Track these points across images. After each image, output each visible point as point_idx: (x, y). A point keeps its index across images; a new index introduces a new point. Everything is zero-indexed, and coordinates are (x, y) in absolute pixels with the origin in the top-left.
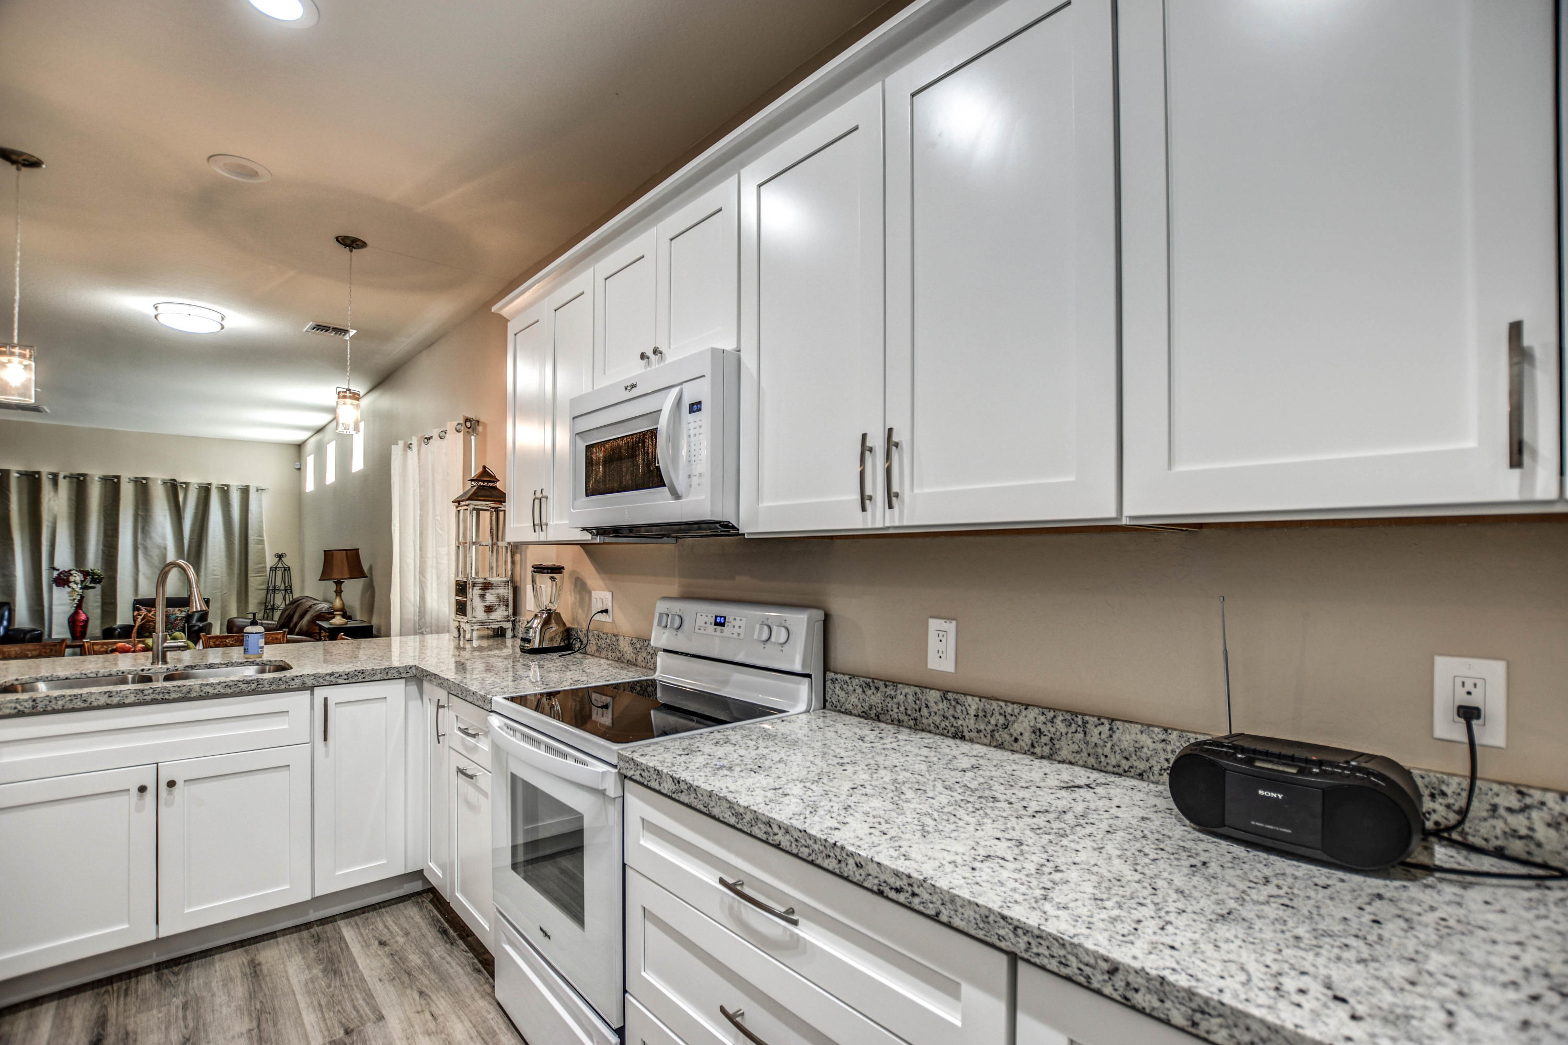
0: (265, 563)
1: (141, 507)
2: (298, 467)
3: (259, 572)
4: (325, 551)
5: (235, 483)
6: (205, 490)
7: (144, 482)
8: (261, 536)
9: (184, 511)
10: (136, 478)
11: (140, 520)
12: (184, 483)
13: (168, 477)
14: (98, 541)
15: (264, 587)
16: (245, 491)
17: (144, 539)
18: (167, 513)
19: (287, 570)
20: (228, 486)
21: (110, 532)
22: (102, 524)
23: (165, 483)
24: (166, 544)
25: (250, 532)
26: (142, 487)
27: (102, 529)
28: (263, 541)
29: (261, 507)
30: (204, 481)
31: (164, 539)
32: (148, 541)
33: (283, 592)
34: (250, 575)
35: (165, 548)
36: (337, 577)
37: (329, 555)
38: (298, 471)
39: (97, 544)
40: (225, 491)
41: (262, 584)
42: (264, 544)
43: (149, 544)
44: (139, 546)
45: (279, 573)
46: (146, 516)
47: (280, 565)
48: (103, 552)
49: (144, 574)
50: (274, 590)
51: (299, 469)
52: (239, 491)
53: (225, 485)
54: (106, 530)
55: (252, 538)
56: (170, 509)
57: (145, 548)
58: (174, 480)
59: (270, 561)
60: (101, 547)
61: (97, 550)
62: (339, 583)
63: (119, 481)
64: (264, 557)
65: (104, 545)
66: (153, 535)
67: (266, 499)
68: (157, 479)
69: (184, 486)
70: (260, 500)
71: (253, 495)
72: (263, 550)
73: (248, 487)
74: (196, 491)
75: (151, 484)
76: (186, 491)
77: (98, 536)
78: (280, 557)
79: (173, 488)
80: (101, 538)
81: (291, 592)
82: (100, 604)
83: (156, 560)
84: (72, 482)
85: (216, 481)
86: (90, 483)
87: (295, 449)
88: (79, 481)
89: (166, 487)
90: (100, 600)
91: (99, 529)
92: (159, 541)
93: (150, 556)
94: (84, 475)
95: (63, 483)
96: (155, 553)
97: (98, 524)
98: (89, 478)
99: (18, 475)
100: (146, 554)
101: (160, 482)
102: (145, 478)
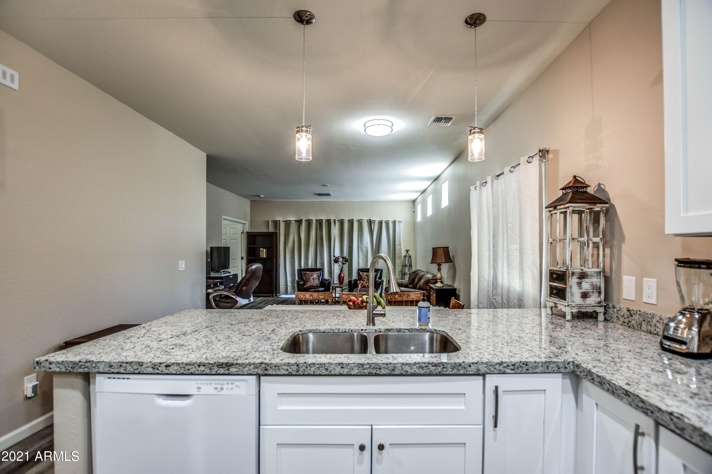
0: (402, 254)
1: (360, 231)
2: (414, 211)
3: (400, 258)
4: (433, 248)
5: (391, 219)
6: (381, 223)
7: (361, 221)
8: (401, 242)
9: (374, 232)
10: (358, 220)
11: (360, 236)
12: (374, 221)
13: (368, 219)
14: (347, 245)
15: (401, 264)
16: (394, 223)
17: (361, 244)
18: (368, 233)
19: (410, 257)
20: (388, 221)
21: (350, 242)
22: (348, 238)
24: (368, 246)
25: (396, 240)
26: (360, 222)
27: (348, 240)
28: (401, 244)
29: (400, 230)
30: (380, 219)
31: (367, 244)
32: (362, 245)
33: (409, 267)
34: (396, 259)
35: (368, 248)
36: (439, 262)
37: (435, 250)
39: (347, 247)
40: (387, 223)
41: (401, 263)
42: (401, 246)
43: (362, 246)
45: (407, 258)
47: (407, 255)
48: (349, 249)
49: (361, 258)
50: (405, 266)
51: (414, 212)
52: (392, 223)
53: (387, 221)
54: (349, 241)
55: (397, 243)
57: (361, 248)
58: (370, 220)
59: (404, 253)
60: (348, 248)
61: (347, 249)
62: (439, 265)
63: (353, 221)
64: (401, 251)
65: (349, 247)
66: (364, 243)
67: (402, 225)
68: (365, 219)
70: (400, 226)
71: (397, 224)
72: (401, 248)
73: (395, 221)
74: (377, 224)
75: (363, 222)
76: (374, 223)
77: (347, 243)
78: (407, 251)
79: (370, 222)
80: (348, 244)
81: (412, 267)
82: (348, 270)
83: (365, 253)
84: (339, 223)
85: (384, 220)
86: (344, 223)
87: (412, 203)
88: (342, 222)
89: (368, 222)
90: (348, 268)
91: (347, 241)
92: (365, 245)
93: (363, 251)
94: (343, 220)
95: (337, 223)
96: (364, 250)
97: (347, 239)
98: (344, 221)
99: (325, 221)
100: (361, 250)
101: (366, 221)
102: (361, 220)
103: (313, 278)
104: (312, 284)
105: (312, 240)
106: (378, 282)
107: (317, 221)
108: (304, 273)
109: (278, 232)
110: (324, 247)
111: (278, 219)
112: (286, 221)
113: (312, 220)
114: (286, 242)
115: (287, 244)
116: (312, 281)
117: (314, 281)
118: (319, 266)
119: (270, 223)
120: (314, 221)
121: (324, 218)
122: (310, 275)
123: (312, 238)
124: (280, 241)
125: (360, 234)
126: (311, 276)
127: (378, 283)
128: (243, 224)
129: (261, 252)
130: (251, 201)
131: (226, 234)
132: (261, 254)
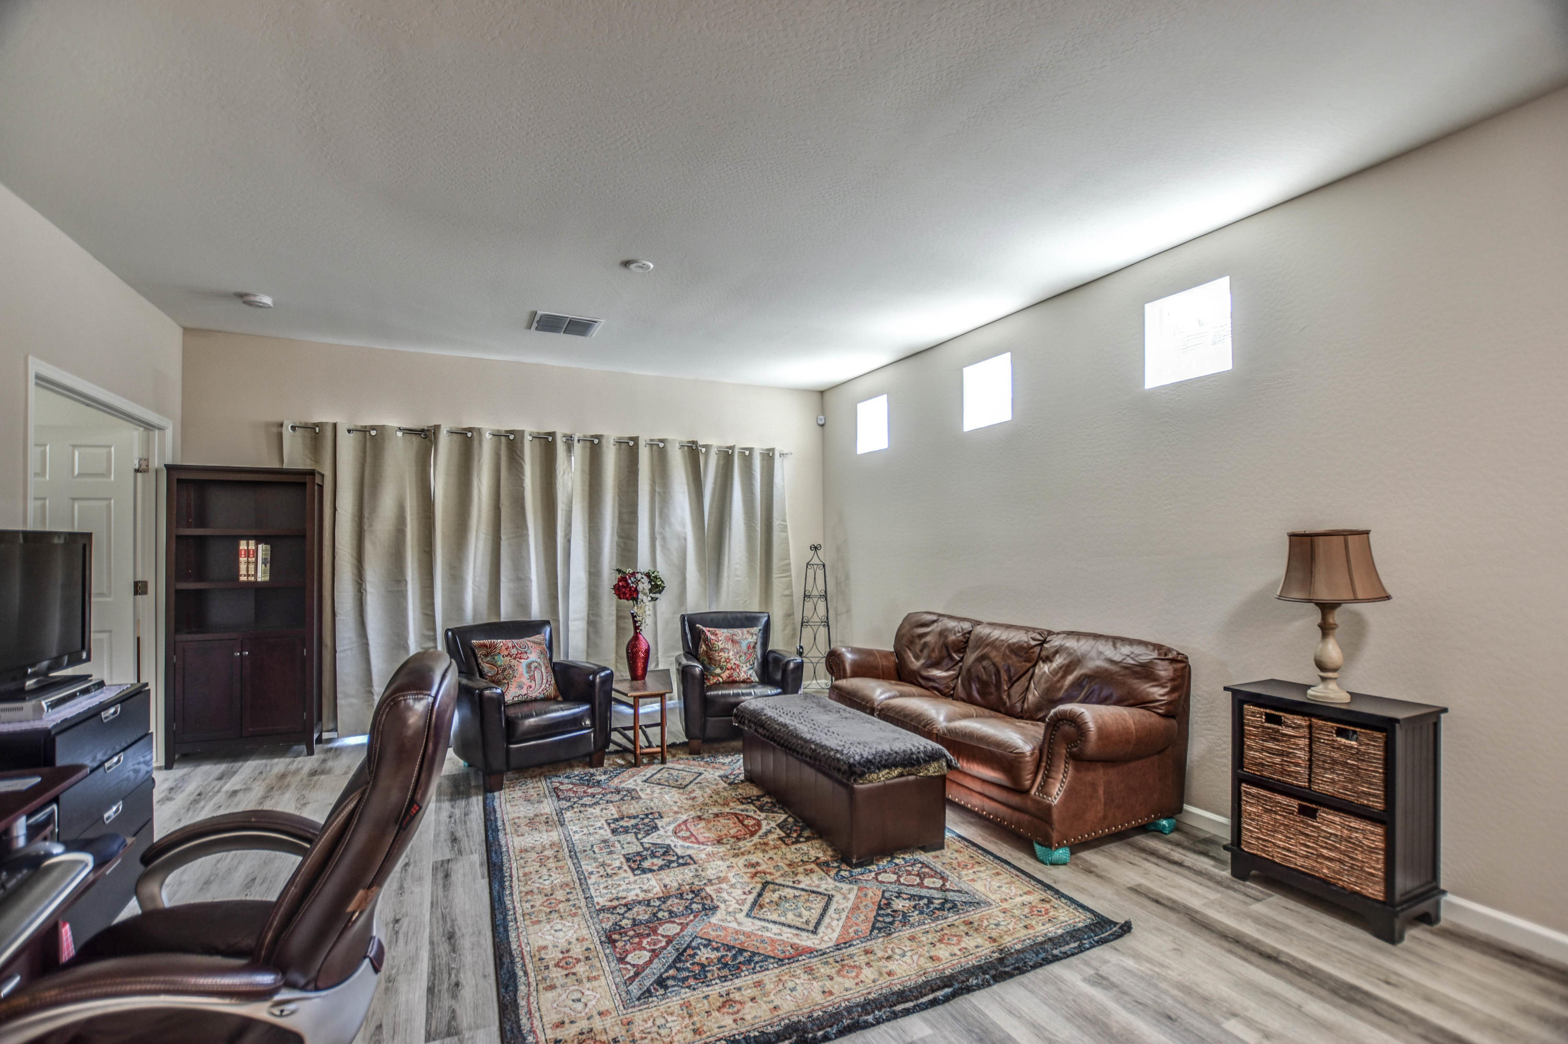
0: (790, 559)
1: (658, 481)
2: (821, 423)
3: (784, 571)
5: (758, 446)
6: (727, 456)
7: (661, 445)
8: (785, 520)
9: (704, 480)
10: (651, 440)
11: (657, 499)
12: (704, 446)
13: (685, 438)
14: (613, 529)
15: (789, 592)
16: (769, 456)
17: (663, 527)
18: (685, 488)
20: (752, 450)
21: (625, 517)
22: (617, 506)
23: (682, 445)
24: (685, 533)
25: (775, 514)
26: (660, 450)
27: (617, 512)
28: (786, 526)
29: (785, 480)
30: (723, 443)
31: (684, 526)
32: (666, 528)
34: (774, 576)
35: (685, 539)
38: (820, 428)
39: (612, 535)
40: (747, 457)
41: (787, 588)
42: (787, 532)
43: (668, 534)
44: (657, 536)
46: (665, 493)
47: (816, 561)
48: (618, 545)
51: (822, 425)
52: (763, 458)
53: (746, 449)
54: (620, 513)
55: (776, 523)
56: (690, 483)
57: (664, 539)
58: (692, 442)
60: (618, 539)
61: (612, 542)
63: (636, 444)
64: (788, 550)
65: (620, 536)
66: (673, 520)
67: (791, 465)
68: (674, 440)
69: (704, 450)
70: (784, 468)
71: (778, 461)
72: (787, 538)
73: (771, 451)
74: (717, 458)
75: (668, 448)
76: (706, 457)
77: (613, 522)
78: (815, 549)
79: (693, 452)
80: (618, 526)
81: (825, 600)
82: (614, 618)
83: (675, 556)
84: (584, 448)
85: (741, 443)
86: (605, 449)
87: (817, 397)
88: (594, 446)
89: (683, 452)
90: (614, 612)
91: (613, 513)
92: (678, 528)
93: (669, 550)
94: (599, 437)
95: (577, 448)
96: (674, 545)
97: (614, 506)
98: (604, 441)
99: (530, 438)
100: (664, 546)
101: (678, 446)
102: (662, 441)
103: (526, 666)
104: (524, 691)
105: (480, 510)
107: (497, 435)
108: (485, 646)
109: (327, 472)
110: (527, 535)
111: (316, 419)
112: (364, 430)
113: (479, 430)
114: (366, 514)
115: (371, 525)
116: (525, 679)
117: (533, 679)
119: (287, 432)
120: (487, 436)
121: (528, 426)
122: (511, 651)
123: (479, 498)
124: (335, 509)
125: (657, 489)
126: (515, 656)
128: (149, 426)
129: (243, 559)
130: (186, 330)
131: (107, 474)
132: (243, 567)
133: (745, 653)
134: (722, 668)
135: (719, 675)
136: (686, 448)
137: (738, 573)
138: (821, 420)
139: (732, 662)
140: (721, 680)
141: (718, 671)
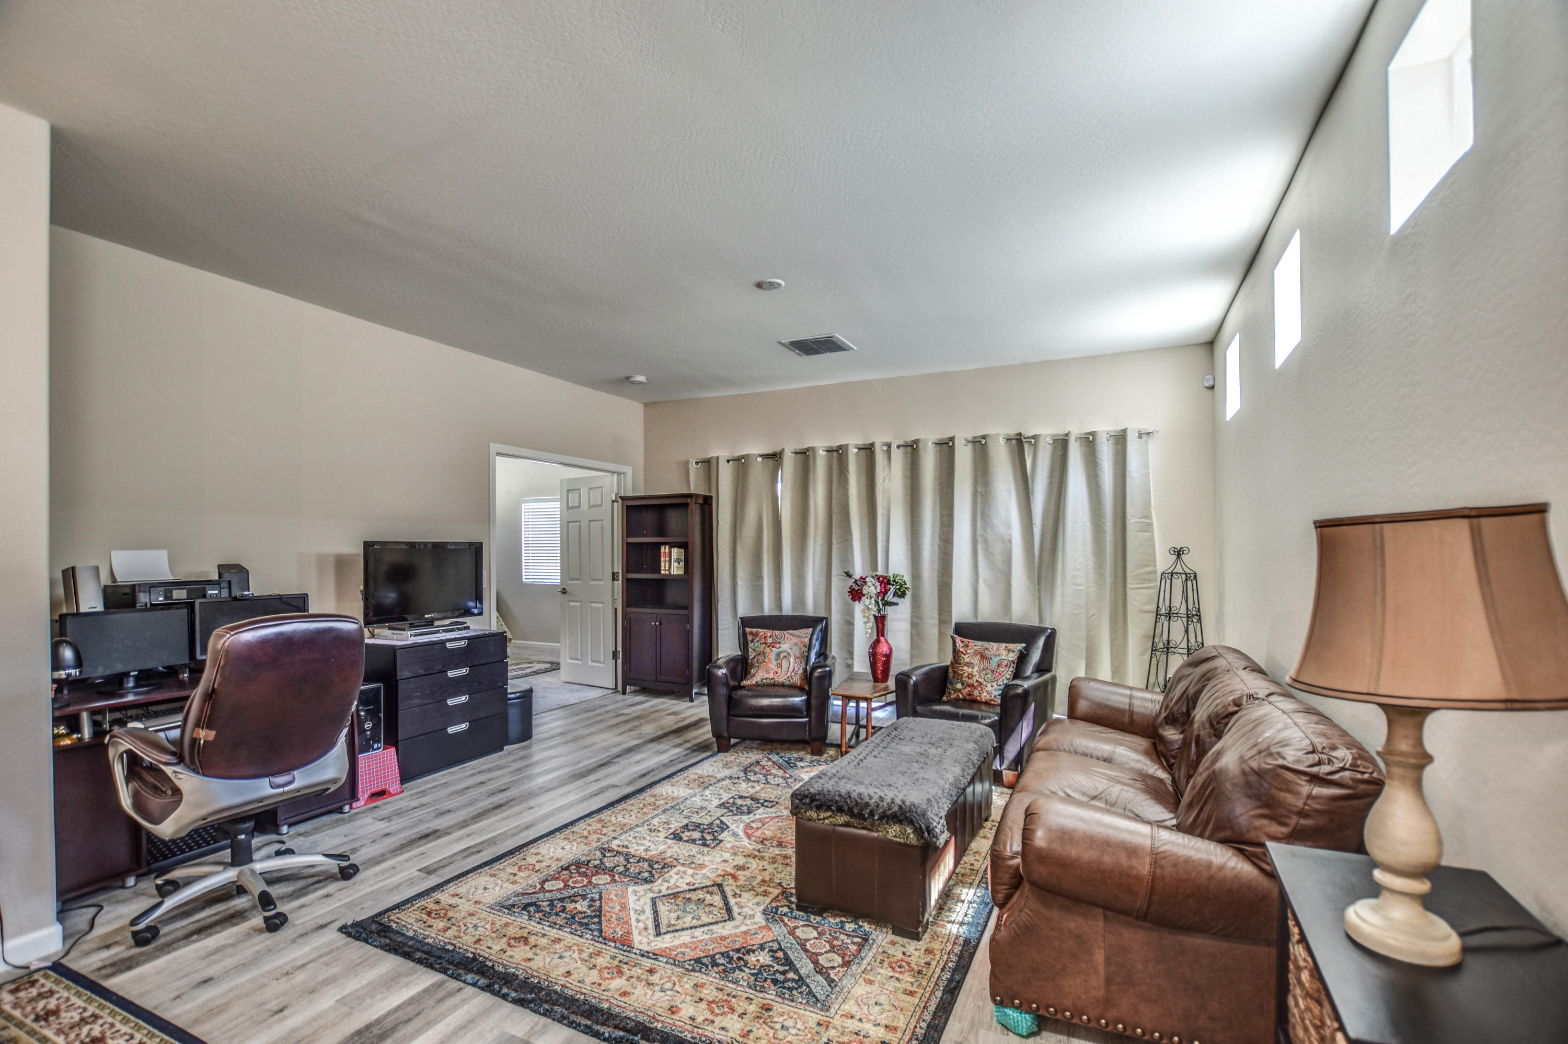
0: (1155, 566)
1: (980, 480)
2: (1210, 383)
3: (1144, 581)
5: (1103, 429)
6: (1062, 444)
7: (983, 442)
8: (1149, 517)
9: (1033, 482)
10: (975, 438)
11: (979, 499)
12: (1034, 437)
13: (1012, 432)
14: (933, 532)
15: (1153, 607)
16: (1120, 439)
17: (984, 529)
18: (1013, 486)
19: (1191, 577)
20: (1094, 434)
21: (945, 519)
22: (938, 507)
23: (1009, 440)
24: (1010, 535)
25: (1129, 510)
26: (980, 448)
27: (938, 514)
28: (1150, 525)
29: (1147, 466)
30: (1060, 431)
31: (1009, 527)
32: (989, 531)
33: (1185, 620)
34: (1129, 586)
35: (1010, 541)
38: (1209, 392)
39: (933, 537)
40: (1089, 442)
41: (1148, 602)
42: (1151, 532)
43: (992, 536)
44: (979, 539)
45: (1178, 583)
46: (986, 492)
47: (1179, 569)
48: (939, 548)
49: (985, 581)
50: (1169, 615)
51: (1213, 387)
52: (1111, 441)
53: (1090, 434)
54: (942, 516)
55: (1133, 520)
56: (1016, 482)
57: (986, 541)
58: (1020, 434)
59: (1164, 561)
60: (937, 541)
61: (933, 545)
63: (953, 444)
64: (1153, 555)
65: (941, 539)
66: (995, 521)
67: (1154, 447)
68: (997, 435)
69: (1034, 441)
70: (1145, 452)
71: (1133, 446)
72: (1152, 539)
73: (1124, 431)
74: (1049, 448)
75: (991, 444)
76: (1035, 447)
77: (933, 525)
78: (1179, 553)
79: (1019, 443)
80: (938, 529)
81: (1200, 621)
82: (937, 622)
83: (999, 560)
84: (905, 453)
85: (1076, 430)
86: (921, 452)
87: (1202, 354)
88: (912, 449)
89: (1010, 446)
90: (937, 616)
91: (934, 516)
92: (1002, 530)
93: (991, 553)
94: (917, 441)
95: (898, 456)
96: (997, 549)
97: (934, 509)
98: (921, 445)
99: (856, 450)
100: (987, 550)
101: (1002, 441)
102: (984, 437)
103: (778, 655)
104: (771, 676)
105: (816, 519)
106: (1020, 691)
107: (829, 451)
108: (751, 633)
109: (714, 494)
110: (851, 539)
111: (713, 454)
112: (738, 459)
113: (813, 448)
114: (738, 525)
115: (741, 533)
116: (773, 666)
117: (780, 666)
118: (810, 610)
119: (693, 467)
120: (821, 453)
121: (853, 441)
122: (770, 640)
123: (816, 508)
124: (718, 522)
125: (979, 489)
126: (772, 645)
127: (1018, 695)
128: (619, 474)
129: (663, 559)
130: (646, 405)
131: (579, 507)
132: (663, 564)
133: (993, 671)
134: (963, 684)
135: (959, 691)
136: (1014, 442)
137: (1078, 581)
138: (1208, 380)
139: (975, 679)
140: (961, 696)
141: (959, 686)
